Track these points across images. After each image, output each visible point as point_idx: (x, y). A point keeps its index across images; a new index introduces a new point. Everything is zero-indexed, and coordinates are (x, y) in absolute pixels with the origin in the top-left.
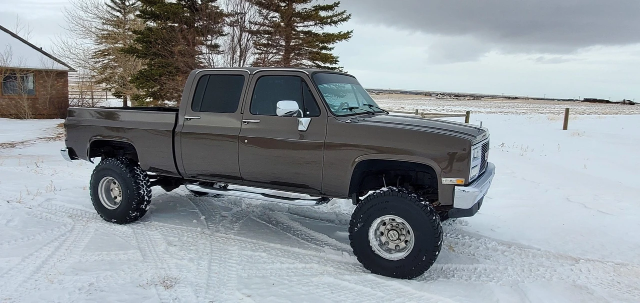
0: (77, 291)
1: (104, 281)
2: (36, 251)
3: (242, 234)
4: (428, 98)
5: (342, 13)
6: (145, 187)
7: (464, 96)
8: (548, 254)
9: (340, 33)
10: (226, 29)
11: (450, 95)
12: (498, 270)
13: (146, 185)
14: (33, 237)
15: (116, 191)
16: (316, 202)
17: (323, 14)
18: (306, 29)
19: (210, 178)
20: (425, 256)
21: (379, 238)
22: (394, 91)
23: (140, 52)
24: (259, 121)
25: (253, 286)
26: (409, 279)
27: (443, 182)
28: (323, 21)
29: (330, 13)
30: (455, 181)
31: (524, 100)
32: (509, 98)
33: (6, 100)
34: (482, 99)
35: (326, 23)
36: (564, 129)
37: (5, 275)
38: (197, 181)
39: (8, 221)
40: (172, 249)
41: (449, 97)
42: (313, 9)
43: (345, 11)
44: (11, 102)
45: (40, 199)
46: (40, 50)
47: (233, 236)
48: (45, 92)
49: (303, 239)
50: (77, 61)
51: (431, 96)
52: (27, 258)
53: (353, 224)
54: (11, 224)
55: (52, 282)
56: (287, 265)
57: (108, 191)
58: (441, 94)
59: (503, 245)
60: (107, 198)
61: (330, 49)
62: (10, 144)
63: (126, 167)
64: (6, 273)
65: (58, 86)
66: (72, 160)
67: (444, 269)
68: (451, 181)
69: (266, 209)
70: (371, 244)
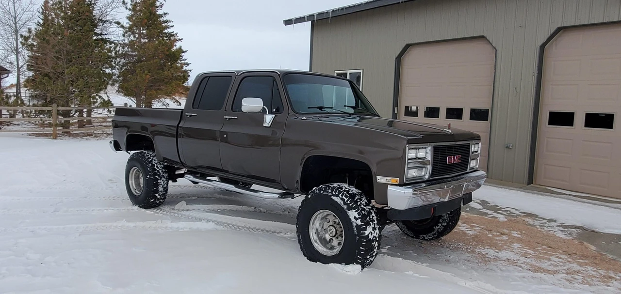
19: (206, 171)
24: (236, 117)
27: (378, 181)
30: (390, 180)
38: (198, 173)
66: (117, 151)
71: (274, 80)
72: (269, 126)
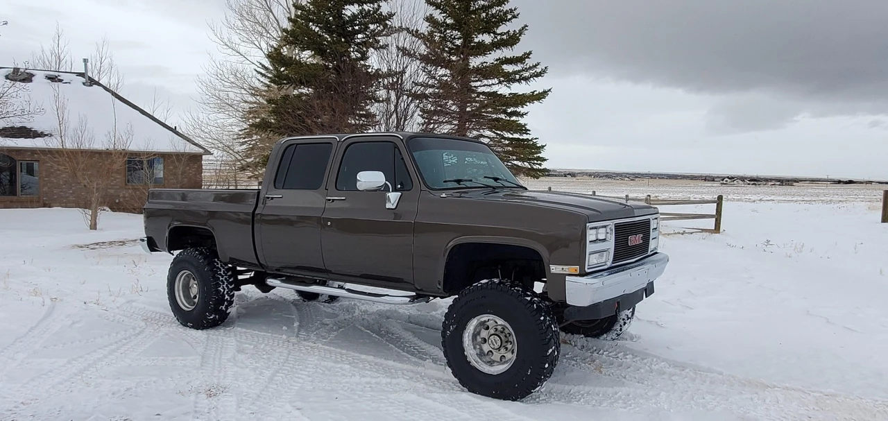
0: (110, 395)
1: (144, 386)
2: (88, 354)
3: (333, 343)
4: (709, 184)
5: (535, 66)
6: (226, 283)
7: (767, 180)
8: (732, 379)
9: (533, 93)
10: (382, 93)
11: (743, 179)
12: (646, 396)
13: (227, 281)
14: (93, 340)
15: (194, 290)
16: (409, 299)
17: (509, 68)
18: (487, 90)
19: (297, 272)
20: (531, 369)
21: (480, 345)
22: (658, 175)
23: (273, 126)
24: (344, 198)
25: (311, 400)
26: (513, 400)
27: (552, 271)
28: (509, 78)
29: (519, 67)
30: (567, 269)
31: (864, 184)
32: (839, 182)
33: (130, 191)
34: (795, 184)
35: (514, 81)
36: (882, 222)
37: (44, 376)
38: (282, 276)
39: (73, 323)
40: (241, 357)
41: (741, 182)
42: (496, 62)
43: (538, 64)
44: (135, 193)
45: (121, 300)
46: (174, 130)
47: (320, 345)
48: (175, 181)
49: (408, 352)
50: (210, 140)
51: (714, 181)
52: (74, 360)
53: (445, 326)
54: (77, 325)
55: (88, 385)
56: (368, 379)
57: (187, 288)
58: (728, 177)
59: (675, 366)
60: (184, 296)
61: (522, 115)
62: (121, 242)
63: (205, 259)
64: (45, 375)
65: (191, 173)
66: (153, 253)
67: (572, 392)
68: (563, 269)
69: (383, 317)
70: (466, 353)
71: (396, 147)
72: (394, 207)
